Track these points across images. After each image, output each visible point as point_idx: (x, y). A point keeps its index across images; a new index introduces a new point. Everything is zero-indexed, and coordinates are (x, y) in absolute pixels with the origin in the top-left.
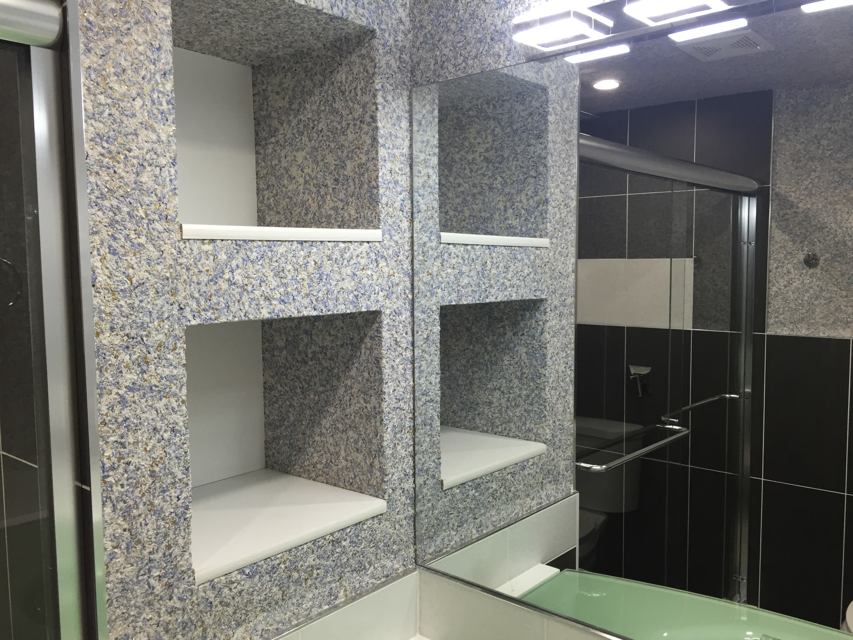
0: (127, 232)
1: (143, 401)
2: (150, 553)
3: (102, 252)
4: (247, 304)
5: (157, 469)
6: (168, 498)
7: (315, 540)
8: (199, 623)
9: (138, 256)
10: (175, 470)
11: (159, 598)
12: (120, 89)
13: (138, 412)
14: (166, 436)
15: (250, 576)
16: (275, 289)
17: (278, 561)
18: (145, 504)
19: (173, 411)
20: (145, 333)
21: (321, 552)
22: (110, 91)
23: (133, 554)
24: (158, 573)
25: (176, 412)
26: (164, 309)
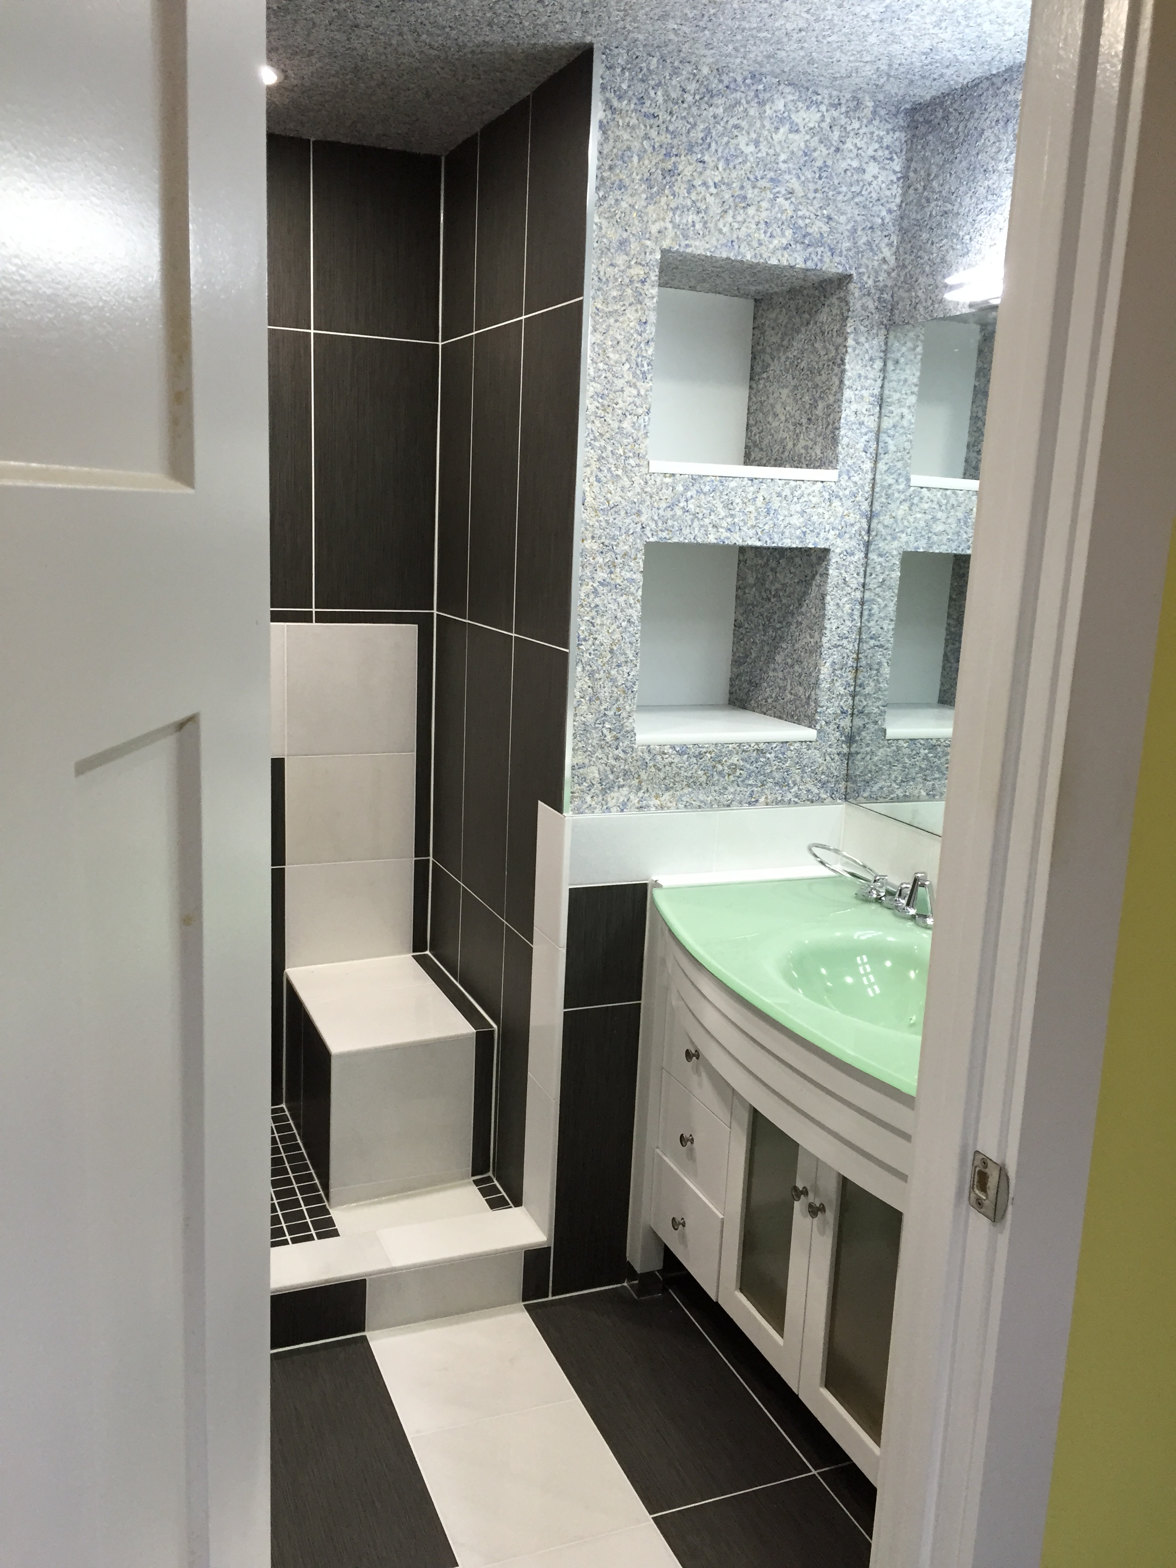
0: (610, 466)
1: (610, 594)
2: (605, 709)
3: (591, 480)
4: (697, 529)
5: (615, 648)
6: (621, 672)
7: (741, 744)
8: (636, 776)
9: (615, 484)
10: (628, 652)
11: (608, 745)
12: (614, 357)
13: (605, 602)
15: (680, 754)
16: (723, 519)
17: (704, 750)
18: (604, 671)
19: (630, 606)
20: (615, 543)
21: (745, 755)
22: (607, 359)
23: (593, 706)
24: (609, 726)
25: (632, 608)
26: (630, 526)
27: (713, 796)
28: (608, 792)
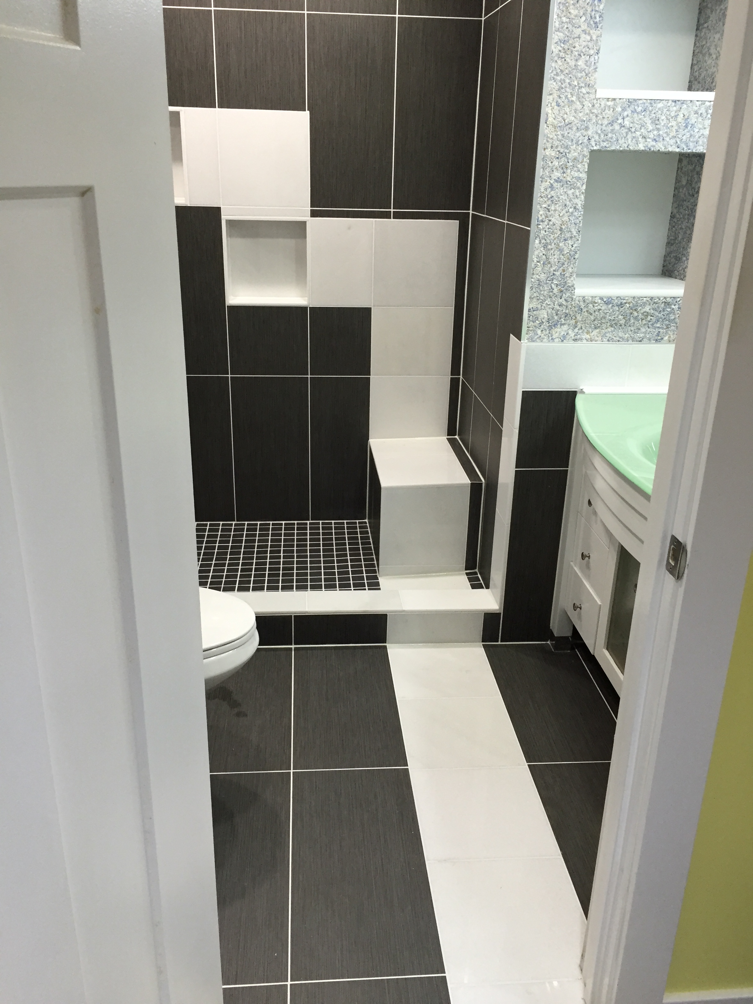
0: (566, 94)
1: (562, 188)
2: (554, 271)
3: (553, 105)
4: (630, 140)
5: (563, 227)
6: (567, 245)
7: (652, 298)
8: (574, 317)
9: (570, 107)
10: (573, 230)
11: (555, 296)
12: (574, 12)
13: (558, 194)
14: (571, 210)
15: (607, 303)
16: (650, 131)
17: (625, 301)
18: (555, 244)
19: (576, 197)
20: (568, 151)
21: (656, 306)
22: (569, 14)
23: (545, 268)
24: (556, 283)
25: (578, 198)
26: (580, 138)
27: (629, 334)
28: (553, 328)
